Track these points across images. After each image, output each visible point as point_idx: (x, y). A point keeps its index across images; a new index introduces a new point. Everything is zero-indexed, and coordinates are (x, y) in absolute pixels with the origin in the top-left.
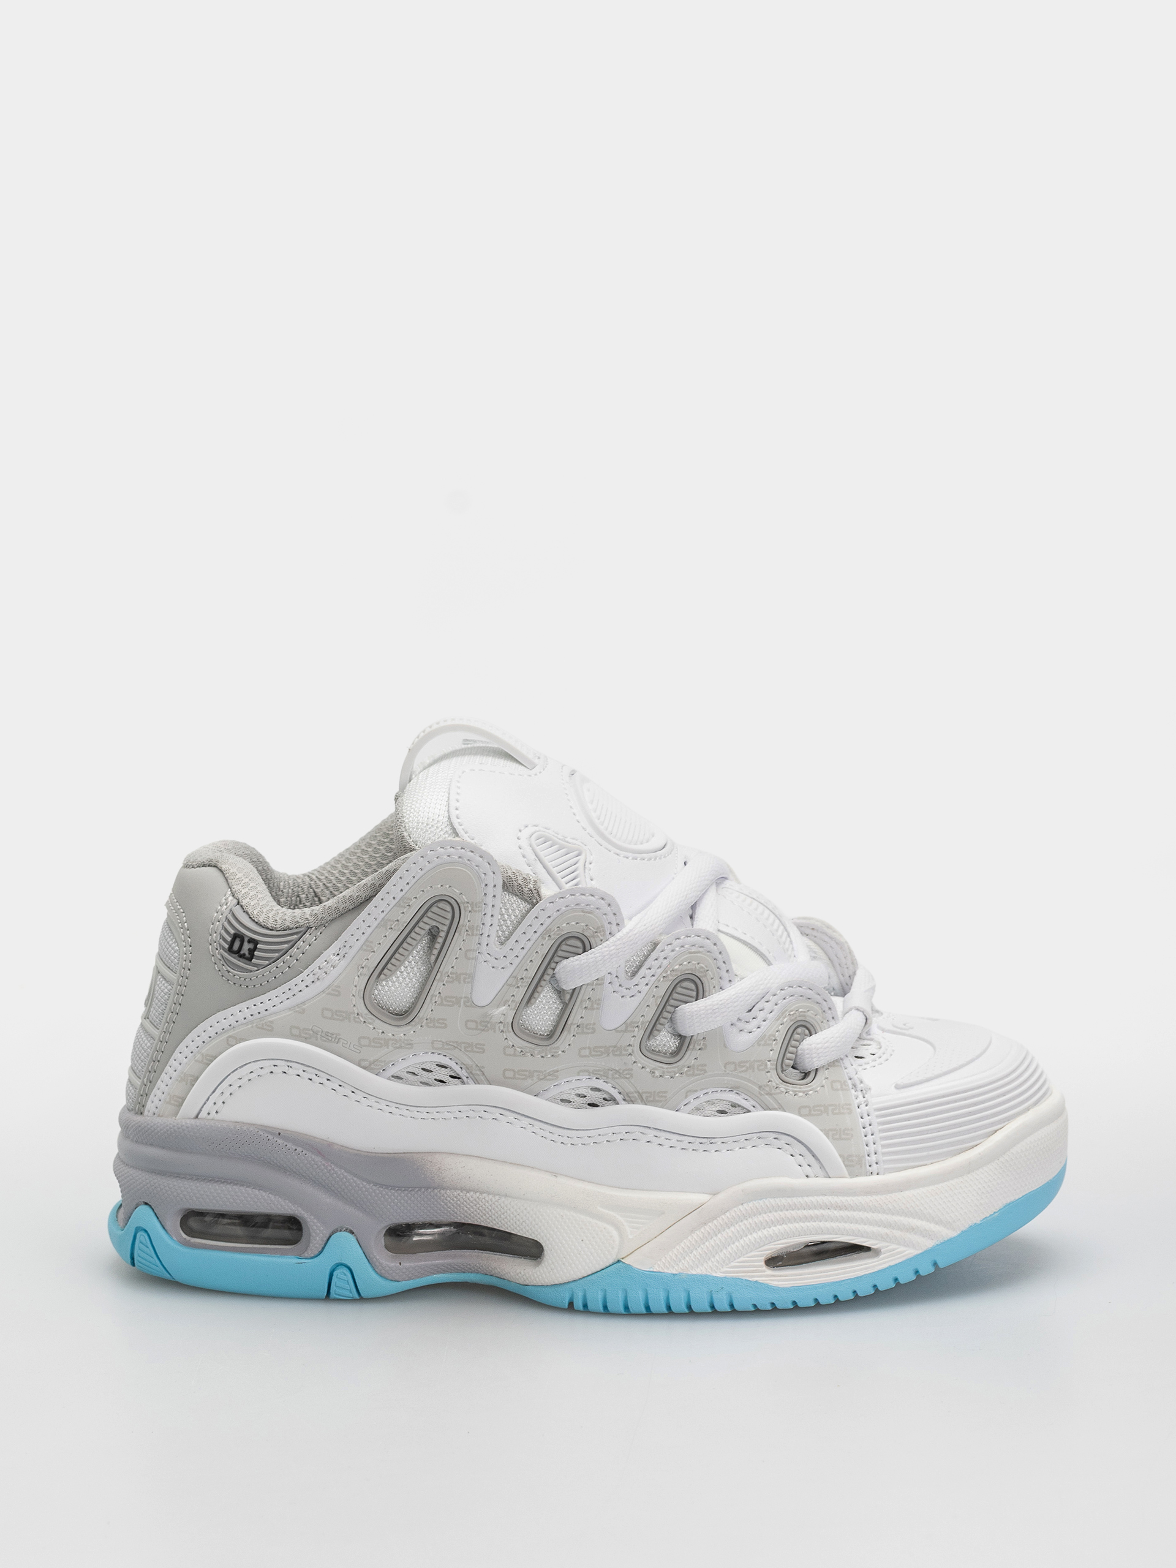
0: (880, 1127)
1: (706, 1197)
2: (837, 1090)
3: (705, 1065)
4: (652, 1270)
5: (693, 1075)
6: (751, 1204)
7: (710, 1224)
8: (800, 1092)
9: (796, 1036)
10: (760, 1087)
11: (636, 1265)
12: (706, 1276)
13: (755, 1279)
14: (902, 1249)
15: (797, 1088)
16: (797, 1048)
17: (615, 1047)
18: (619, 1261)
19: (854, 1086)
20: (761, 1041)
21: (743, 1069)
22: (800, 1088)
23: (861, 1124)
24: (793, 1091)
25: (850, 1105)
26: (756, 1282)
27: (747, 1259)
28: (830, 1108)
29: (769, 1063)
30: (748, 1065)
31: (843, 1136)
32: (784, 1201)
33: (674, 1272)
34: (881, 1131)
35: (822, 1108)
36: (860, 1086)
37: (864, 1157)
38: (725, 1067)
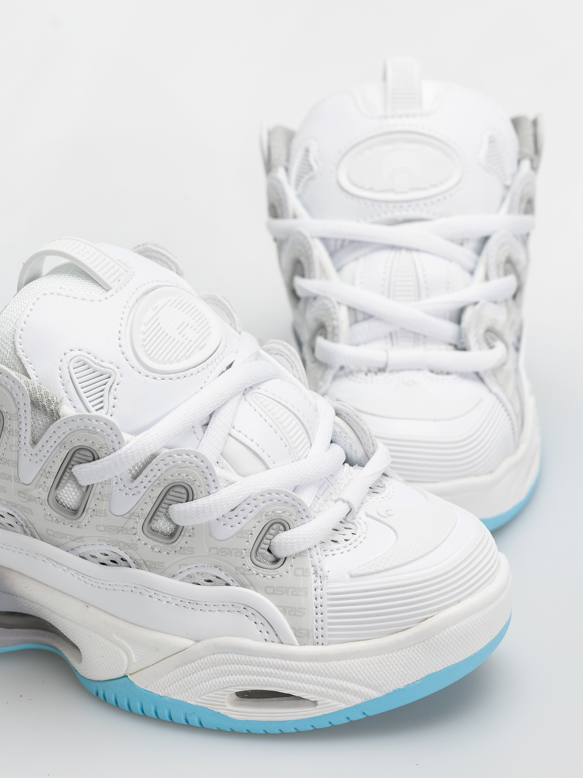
0: (329, 608)
1: (191, 642)
2: (299, 576)
3: (193, 548)
4: (146, 689)
5: (184, 554)
6: (219, 656)
7: (189, 665)
8: (268, 575)
9: (271, 531)
10: (236, 568)
11: (137, 683)
12: (183, 702)
13: (218, 711)
14: (336, 703)
15: (266, 572)
16: (271, 540)
17: (123, 528)
18: (126, 676)
19: (316, 572)
20: (239, 534)
21: (224, 554)
22: (268, 572)
23: (313, 604)
24: (262, 574)
25: (307, 588)
26: (219, 713)
27: (213, 695)
28: (290, 590)
29: (244, 551)
30: (227, 551)
31: (297, 613)
32: (243, 658)
33: (161, 695)
34: (330, 611)
35: (284, 590)
36: (320, 573)
37: (312, 630)
38: (209, 551)
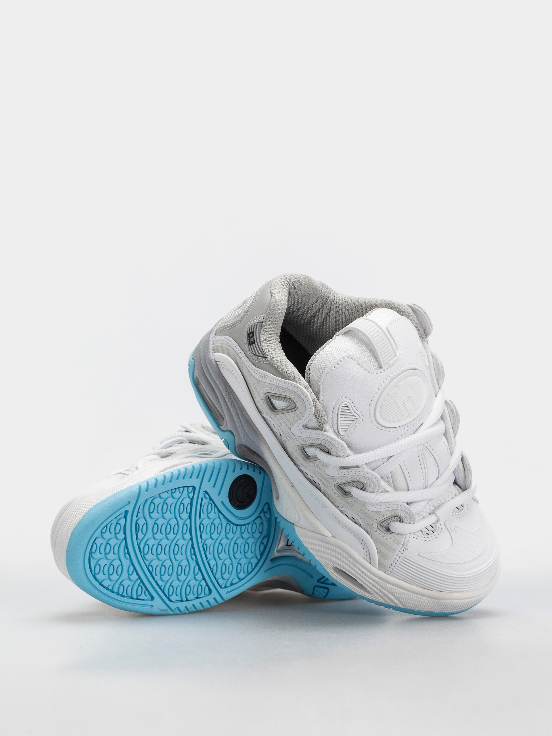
0: (400, 563)
1: (330, 535)
2: (395, 543)
3: (354, 505)
4: (299, 538)
5: (348, 504)
6: (340, 550)
7: (324, 544)
8: (381, 535)
9: (393, 519)
10: (368, 524)
11: (296, 530)
12: (313, 555)
13: (326, 569)
14: (381, 599)
15: (381, 533)
16: (391, 522)
17: (326, 479)
18: (293, 524)
19: (403, 545)
20: (378, 513)
21: (366, 515)
23: (395, 557)
24: (379, 533)
25: (396, 550)
26: (326, 570)
27: (328, 562)
28: (387, 546)
29: (375, 520)
30: (368, 516)
31: (385, 557)
32: (350, 559)
33: (305, 545)
34: (400, 565)
35: (385, 545)
36: (405, 546)
37: (388, 567)
38: (360, 510)
